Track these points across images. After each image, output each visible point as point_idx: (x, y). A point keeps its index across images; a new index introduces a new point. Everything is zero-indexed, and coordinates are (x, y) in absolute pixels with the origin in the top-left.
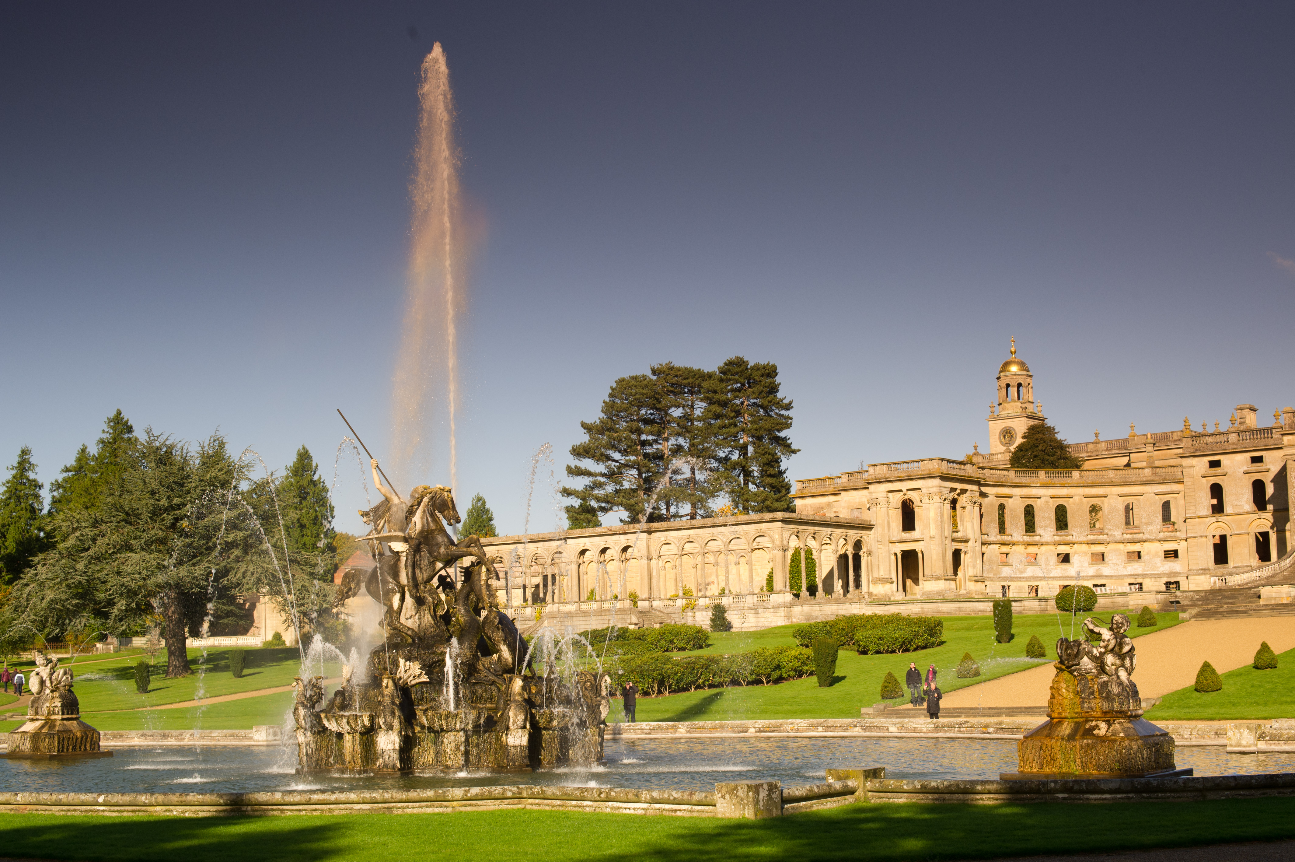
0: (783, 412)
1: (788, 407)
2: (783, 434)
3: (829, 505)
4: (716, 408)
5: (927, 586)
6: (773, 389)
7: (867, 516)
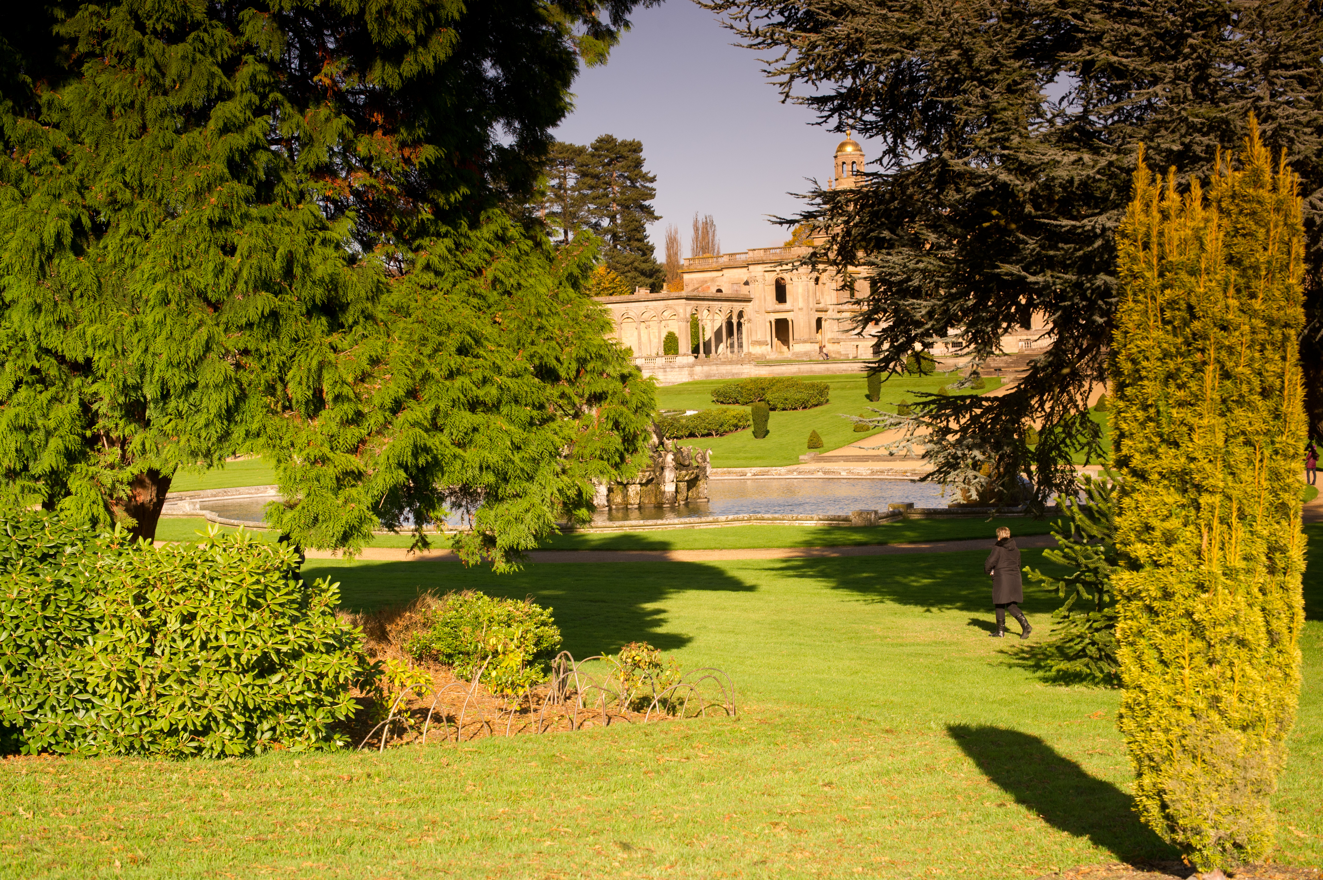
0: (648, 184)
1: (653, 180)
2: (647, 203)
3: (713, 280)
4: (589, 181)
5: (797, 348)
6: (638, 163)
7: (744, 290)
